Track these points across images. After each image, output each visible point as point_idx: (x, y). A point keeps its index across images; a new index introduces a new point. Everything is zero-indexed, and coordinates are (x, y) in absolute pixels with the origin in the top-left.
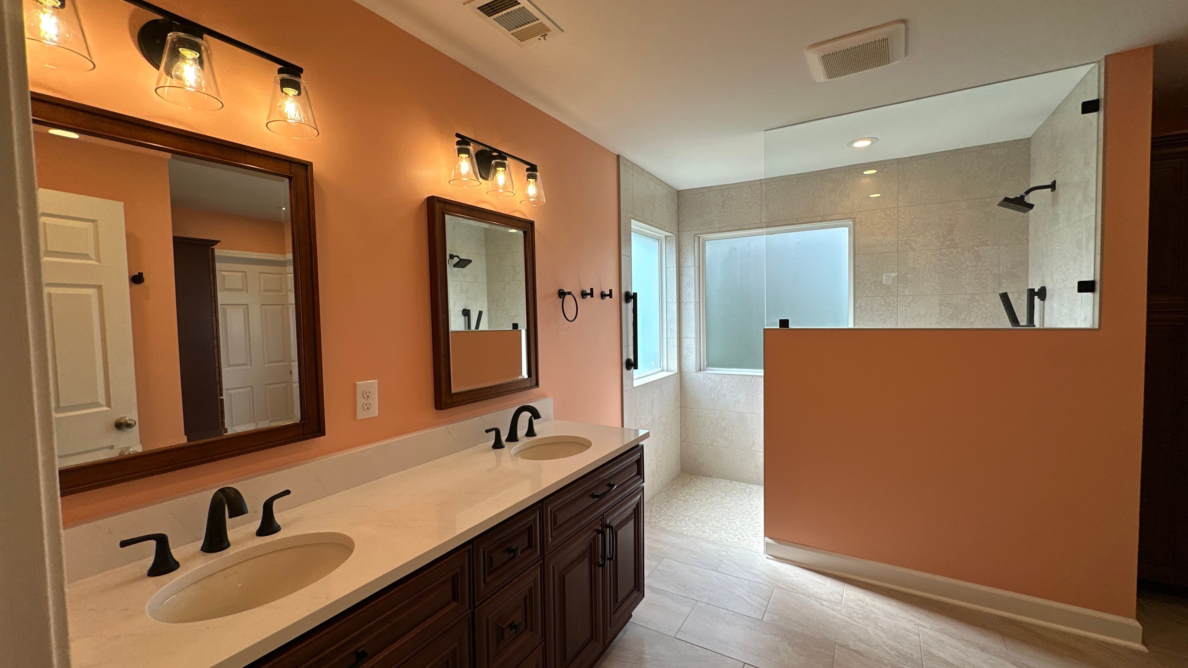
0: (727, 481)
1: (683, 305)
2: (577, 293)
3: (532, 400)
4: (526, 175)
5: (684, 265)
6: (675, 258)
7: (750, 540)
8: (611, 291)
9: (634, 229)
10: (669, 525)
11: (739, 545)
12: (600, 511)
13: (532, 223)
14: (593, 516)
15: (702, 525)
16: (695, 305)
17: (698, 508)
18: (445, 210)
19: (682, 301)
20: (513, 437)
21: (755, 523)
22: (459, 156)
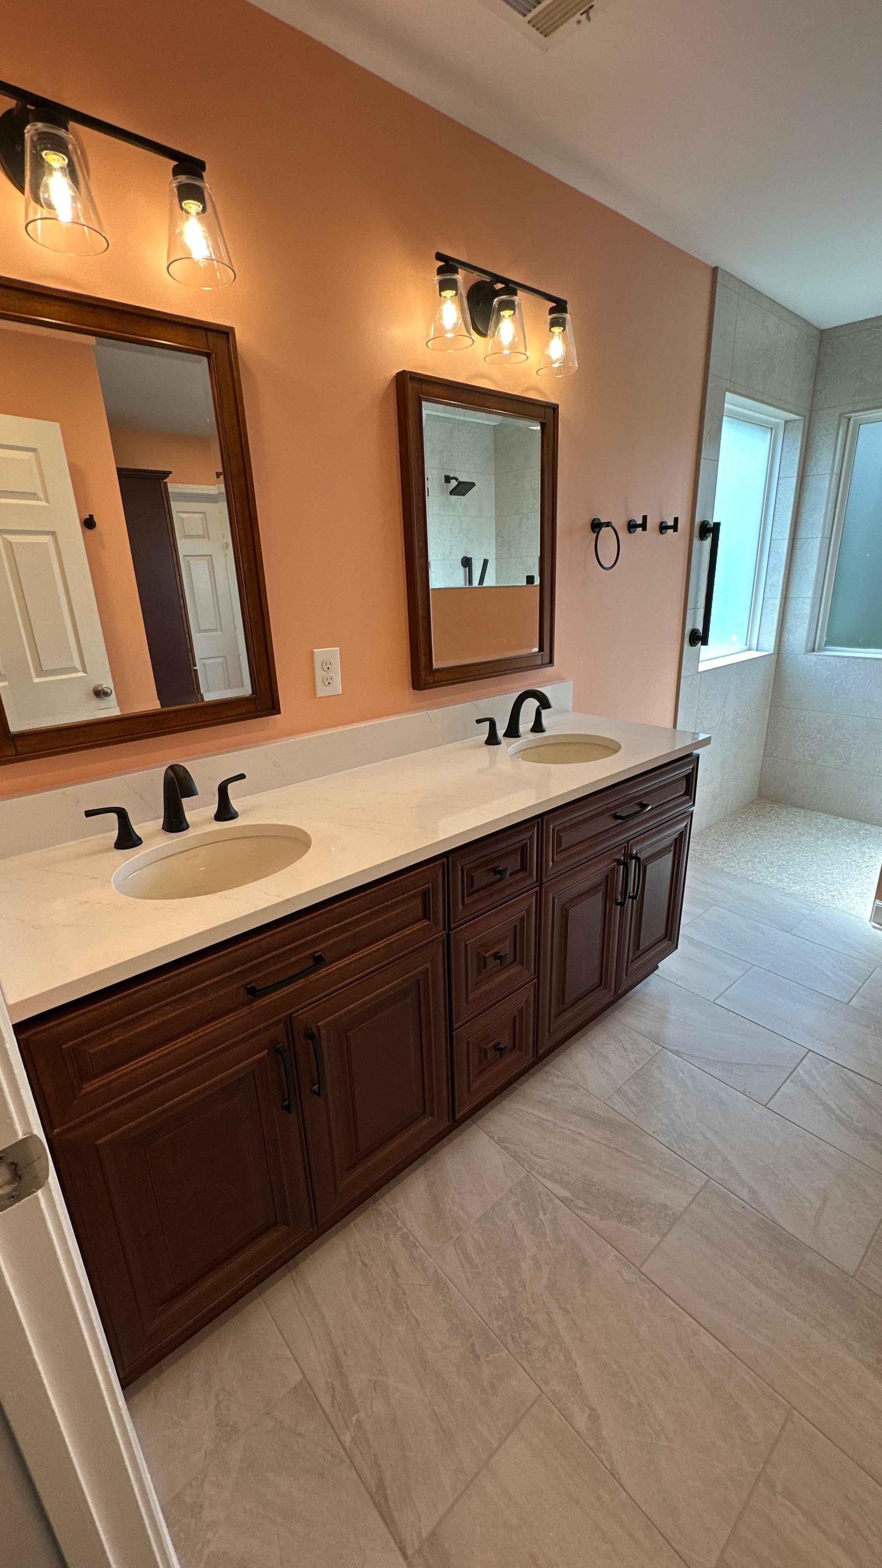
0: (830, 816)
1: (798, 545)
2: (620, 524)
3: (542, 684)
4: (549, 321)
5: (813, 473)
6: (797, 461)
7: (850, 899)
8: (676, 520)
9: (730, 411)
10: (727, 866)
11: (831, 905)
12: (625, 836)
13: (555, 408)
14: (613, 842)
15: (778, 872)
16: (822, 541)
17: (775, 848)
18: (422, 394)
19: (799, 536)
20: (513, 731)
21: (863, 878)
22: (440, 295)
